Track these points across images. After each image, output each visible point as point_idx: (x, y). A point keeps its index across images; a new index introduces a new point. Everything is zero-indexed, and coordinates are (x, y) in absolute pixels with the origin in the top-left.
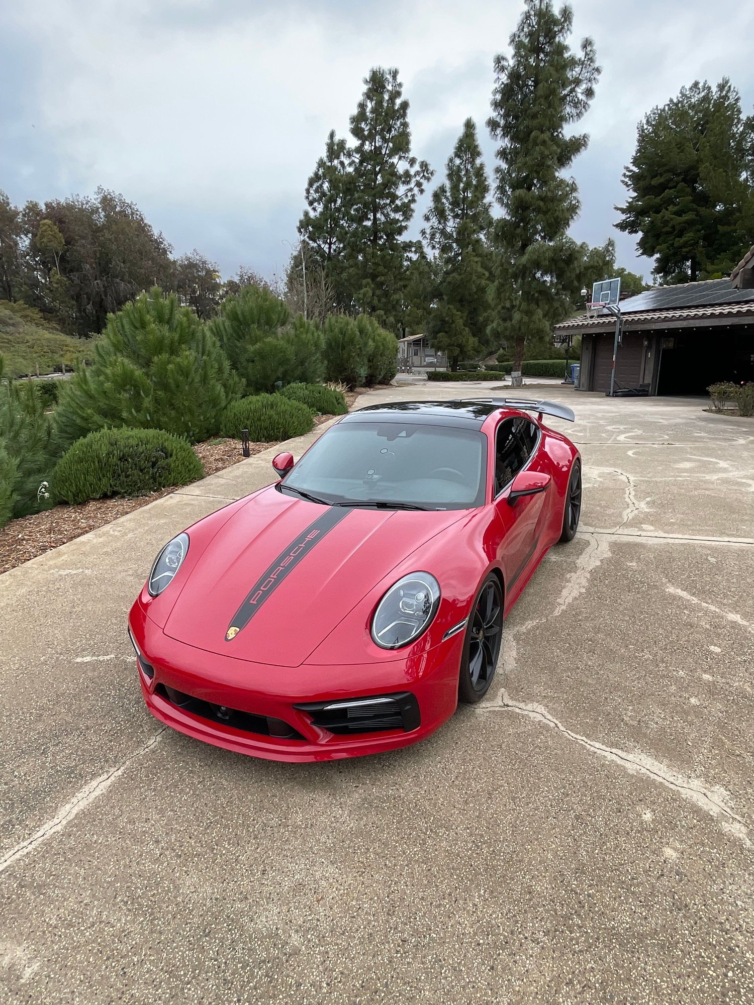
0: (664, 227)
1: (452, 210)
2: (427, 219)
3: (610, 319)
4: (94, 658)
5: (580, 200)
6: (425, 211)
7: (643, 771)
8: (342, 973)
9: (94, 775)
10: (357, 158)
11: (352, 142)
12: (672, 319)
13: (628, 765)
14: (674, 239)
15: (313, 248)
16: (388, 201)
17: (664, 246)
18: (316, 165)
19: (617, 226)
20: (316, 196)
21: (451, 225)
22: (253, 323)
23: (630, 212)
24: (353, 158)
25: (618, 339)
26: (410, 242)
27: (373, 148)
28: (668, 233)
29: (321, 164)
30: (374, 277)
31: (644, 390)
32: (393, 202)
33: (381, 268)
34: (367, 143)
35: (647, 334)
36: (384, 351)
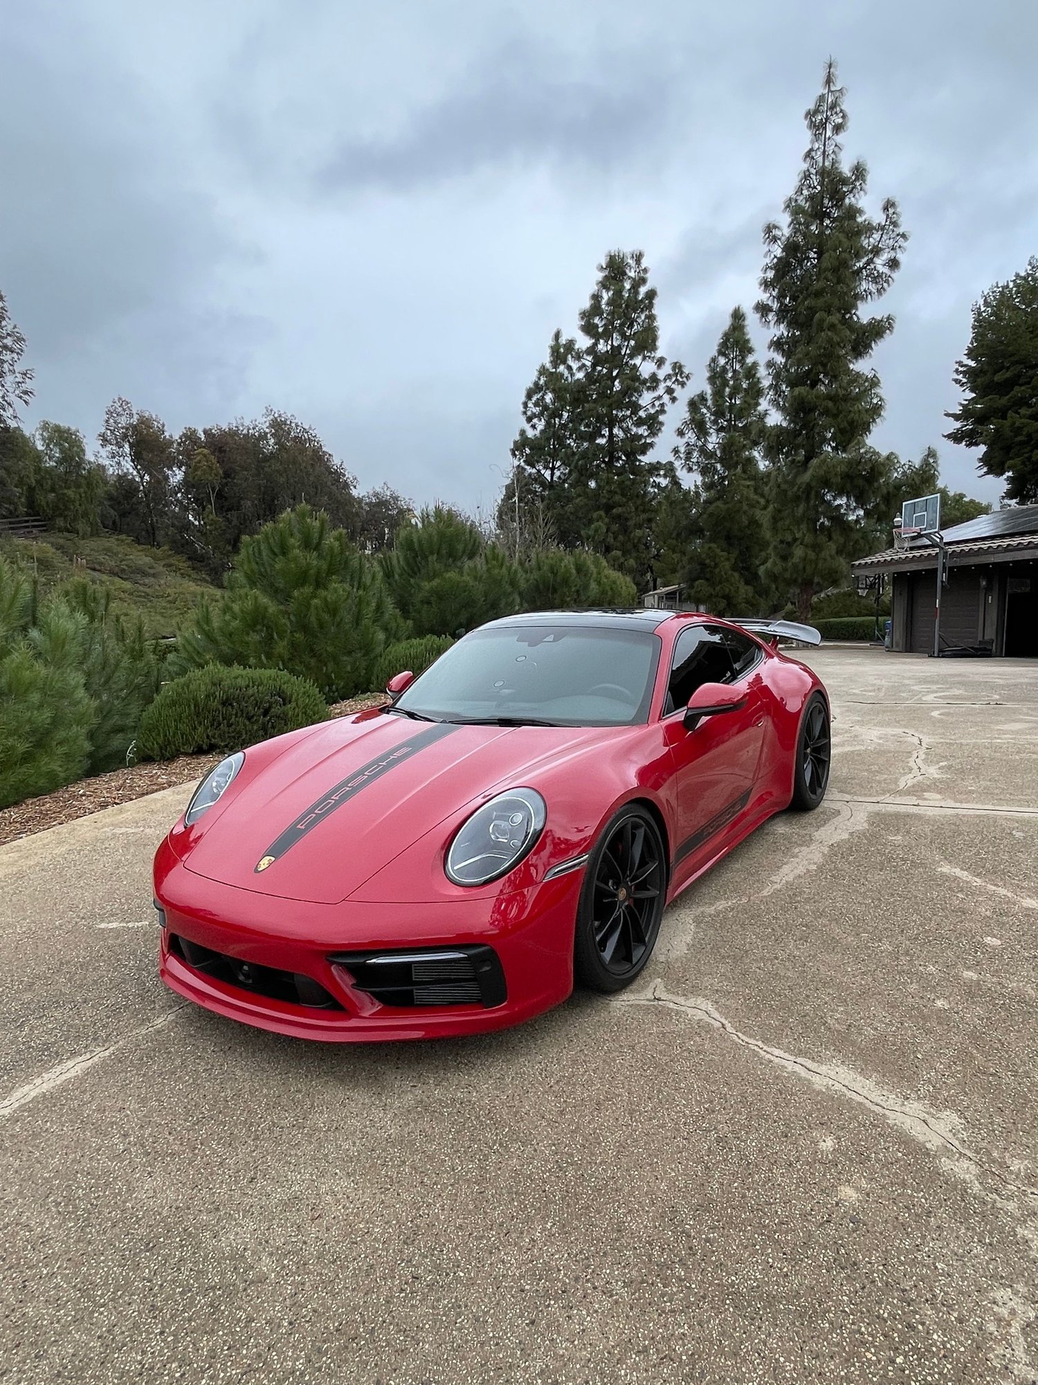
0: (1016, 436)
1: (715, 422)
2: (681, 433)
3: (929, 551)
4: (121, 925)
5: (883, 397)
6: (679, 424)
7: (838, 1086)
8: (315, 1311)
9: (74, 1054)
10: (588, 361)
11: (584, 342)
12: (1019, 548)
13: (816, 1079)
14: (1031, 451)
15: (530, 474)
16: (628, 413)
17: (1017, 461)
18: (536, 373)
19: (949, 436)
20: (537, 410)
21: (714, 440)
22: (432, 553)
23: (966, 419)
24: (584, 361)
25: (942, 577)
26: (658, 462)
27: (609, 347)
28: (1021, 443)
29: (543, 371)
30: (608, 508)
31: (985, 649)
32: (635, 412)
33: (617, 498)
34: (602, 341)
35: (983, 569)
36: (613, 598)
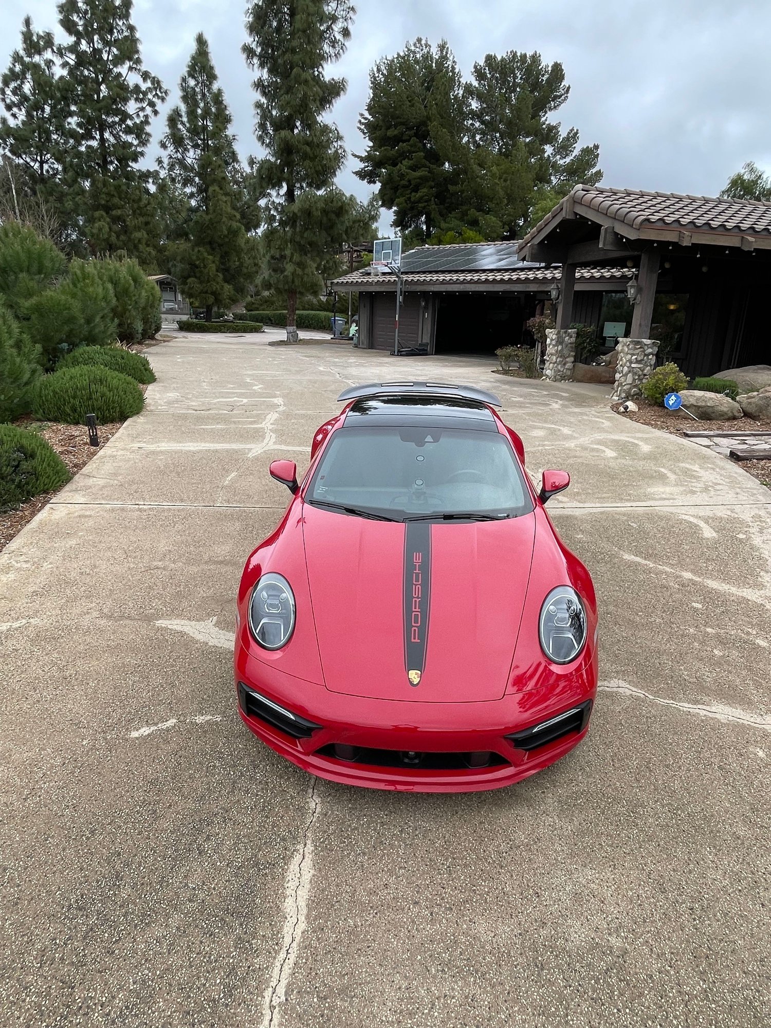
0: (401, 180)
1: (191, 139)
2: (164, 146)
4: (152, 728)
5: (346, 150)
6: (162, 137)
10: (71, 59)
11: (63, 38)
12: (451, 282)
13: (717, 716)
14: (411, 193)
15: (19, 165)
16: (117, 119)
17: (402, 200)
18: (11, 59)
19: (356, 173)
20: (15, 99)
21: (192, 156)
22: (22, 271)
23: (367, 162)
24: (68, 59)
25: (400, 298)
26: (148, 171)
27: (91, 49)
28: (404, 187)
29: (17, 58)
30: (107, 209)
31: (423, 350)
32: (123, 121)
33: (116, 200)
34: (83, 42)
35: (425, 294)
